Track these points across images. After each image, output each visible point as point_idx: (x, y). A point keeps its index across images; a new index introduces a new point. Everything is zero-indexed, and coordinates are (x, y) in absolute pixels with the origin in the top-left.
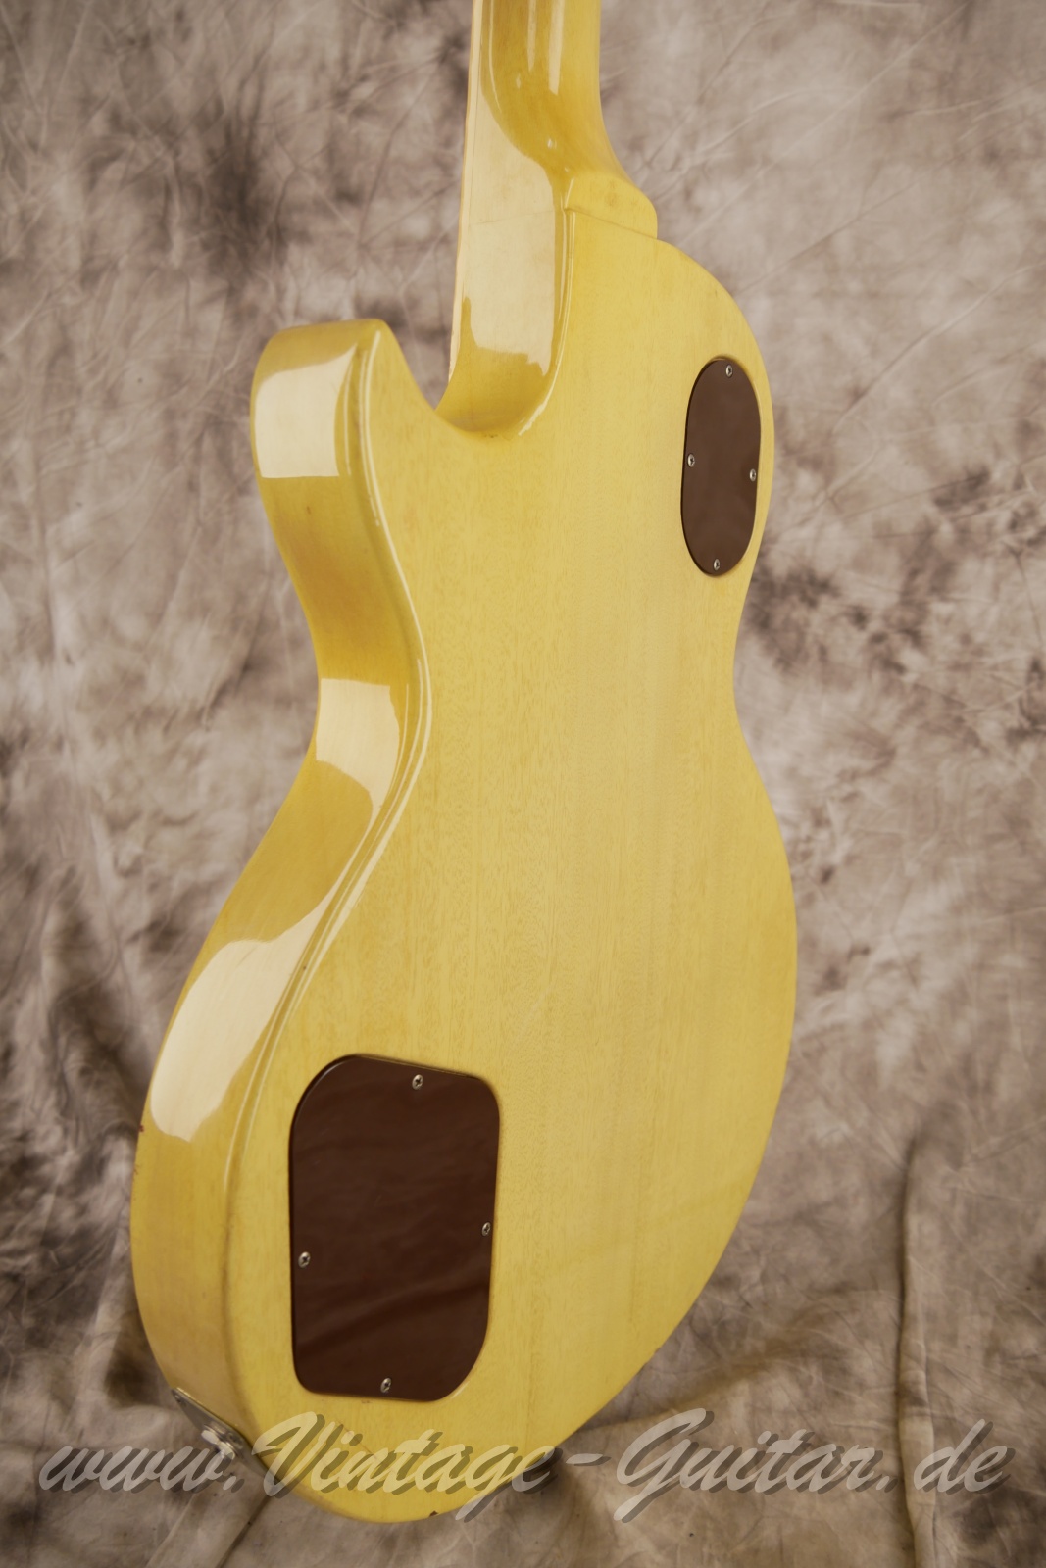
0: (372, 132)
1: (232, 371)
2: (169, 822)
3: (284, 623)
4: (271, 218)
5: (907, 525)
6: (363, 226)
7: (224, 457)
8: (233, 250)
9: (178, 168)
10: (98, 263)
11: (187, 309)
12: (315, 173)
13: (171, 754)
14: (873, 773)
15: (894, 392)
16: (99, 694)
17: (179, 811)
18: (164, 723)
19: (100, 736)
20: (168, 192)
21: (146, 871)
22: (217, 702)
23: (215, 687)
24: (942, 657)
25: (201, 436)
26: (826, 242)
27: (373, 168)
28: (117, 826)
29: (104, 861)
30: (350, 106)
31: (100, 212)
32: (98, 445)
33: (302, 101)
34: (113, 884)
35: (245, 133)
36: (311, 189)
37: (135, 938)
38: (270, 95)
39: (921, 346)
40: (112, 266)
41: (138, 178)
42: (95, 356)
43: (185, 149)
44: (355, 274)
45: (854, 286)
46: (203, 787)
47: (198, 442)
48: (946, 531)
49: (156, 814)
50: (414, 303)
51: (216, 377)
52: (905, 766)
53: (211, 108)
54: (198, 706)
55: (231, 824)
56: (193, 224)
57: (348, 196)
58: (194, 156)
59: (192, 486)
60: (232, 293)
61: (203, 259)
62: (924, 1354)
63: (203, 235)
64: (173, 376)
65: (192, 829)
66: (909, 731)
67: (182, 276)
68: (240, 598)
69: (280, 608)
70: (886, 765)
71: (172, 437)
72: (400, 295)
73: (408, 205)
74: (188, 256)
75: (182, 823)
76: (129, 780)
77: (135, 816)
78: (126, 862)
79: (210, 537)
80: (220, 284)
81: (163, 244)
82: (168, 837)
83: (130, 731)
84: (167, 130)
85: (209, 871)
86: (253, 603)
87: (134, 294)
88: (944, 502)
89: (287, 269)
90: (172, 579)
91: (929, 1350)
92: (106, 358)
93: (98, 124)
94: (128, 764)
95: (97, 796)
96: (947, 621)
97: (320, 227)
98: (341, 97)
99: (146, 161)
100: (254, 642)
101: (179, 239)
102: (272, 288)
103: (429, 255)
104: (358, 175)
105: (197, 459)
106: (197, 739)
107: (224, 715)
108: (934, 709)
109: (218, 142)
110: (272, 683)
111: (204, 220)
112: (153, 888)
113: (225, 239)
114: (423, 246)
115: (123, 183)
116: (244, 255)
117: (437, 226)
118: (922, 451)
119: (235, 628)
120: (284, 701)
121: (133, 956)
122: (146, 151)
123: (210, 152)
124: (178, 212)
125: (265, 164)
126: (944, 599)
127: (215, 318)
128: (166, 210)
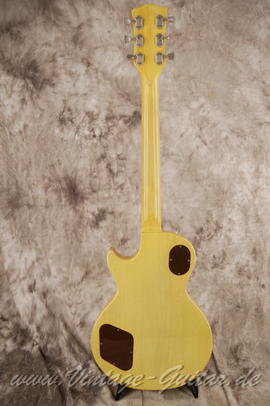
0: (97, 180)
1: (76, 221)
2: (79, 304)
3: (91, 264)
4: (80, 195)
5: (192, 237)
6: (97, 196)
7: (77, 237)
8: (73, 200)
9: (61, 187)
10: (48, 204)
11: (67, 212)
12: (88, 188)
13: (76, 291)
14: (193, 276)
15: (187, 217)
16: (62, 282)
17: (80, 301)
18: (74, 286)
19: (64, 290)
20: (60, 191)
21: (77, 313)
22: (82, 280)
23: (81, 278)
24: (200, 257)
25: (72, 233)
26: (174, 194)
27: (98, 186)
28: (70, 306)
29: (69, 313)
30: (93, 176)
31: (48, 196)
32: (53, 237)
33: (84, 176)
34: (72, 317)
35: (74, 181)
36: (88, 191)
37: (78, 325)
38: (78, 176)
39: (190, 209)
40: (52, 205)
41: (55, 189)
42: (50, 220)
43: (62, 183)
44: (97, 204)
45: (179, 201)
46: (82, 296)
47: (72, 235)
48: (198, 238)
49: (76, 303)
50: (107, 208)
51: (73, 223)
52: (197, 275)
53: (66, 176)
54: (79, 281)
55: (89, 302)
56: (65, 196)
57: (94, 191)
58: (64, 184)
59: (72, 243)
60: (74, 208)
61: (68, 202)
62: (219, 366)
63: (67, 198)
64: (66, 224)
65: (82, 304)
66: (197, 269)
67: (65, 206)
68: (83, 261)
69: (90, 262)
70: (194, 275)
71: (67, 235)
72: (105, 207)
73: (104, 192)
74: (65, 202)
75: (80, 303)
76: (71, 297)
77: (73, 304)
78: (73, 312)
79: (77, 251)
80: (72, 206)
81: (61, 201)
82: (79, 306)
83: (69, 288)
84: (59, 180)
85: (87, 311)
86: (86, 262)
87: (57, 210)
88: (197, 233)
89: (84, 204)
90: (70, 259)
91: (220, 365)
92: (52, 221)
93: (46, 181)
94: (70, 294)
95: (66, 301)
96: (200, 251)
97: (90, 197)
98: (91, 175)
99: (56, 186)
100: (87, 269)
101: (63, 199)
102: (82, 207)
103: (109, 200)
104: (95, 188)
105: (72, 238)
106: (80, 287)
107: (84, 282)
108: (200, 265)
109: (68, 182)
110: (91, 275)
111: (67, 195)
112: (79, 316)
113: (71, 198)
114: (108, 198)
115: (52, 191)
116: (75, 201)
117: (110, 195)
118: (193, 225)
119: (83, 267)
120: (94, 278)
121: (78, 329)
122: (55, 185)
123: (67, 184)
124: (63, 195)
125: (78, 186)
126: (199, 248)
127: (71, 212)
128: (60, 195)
